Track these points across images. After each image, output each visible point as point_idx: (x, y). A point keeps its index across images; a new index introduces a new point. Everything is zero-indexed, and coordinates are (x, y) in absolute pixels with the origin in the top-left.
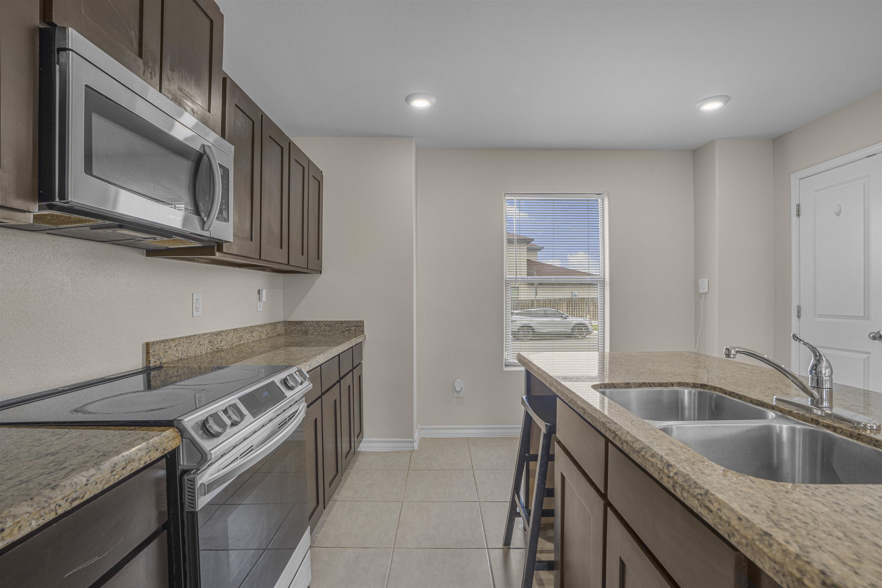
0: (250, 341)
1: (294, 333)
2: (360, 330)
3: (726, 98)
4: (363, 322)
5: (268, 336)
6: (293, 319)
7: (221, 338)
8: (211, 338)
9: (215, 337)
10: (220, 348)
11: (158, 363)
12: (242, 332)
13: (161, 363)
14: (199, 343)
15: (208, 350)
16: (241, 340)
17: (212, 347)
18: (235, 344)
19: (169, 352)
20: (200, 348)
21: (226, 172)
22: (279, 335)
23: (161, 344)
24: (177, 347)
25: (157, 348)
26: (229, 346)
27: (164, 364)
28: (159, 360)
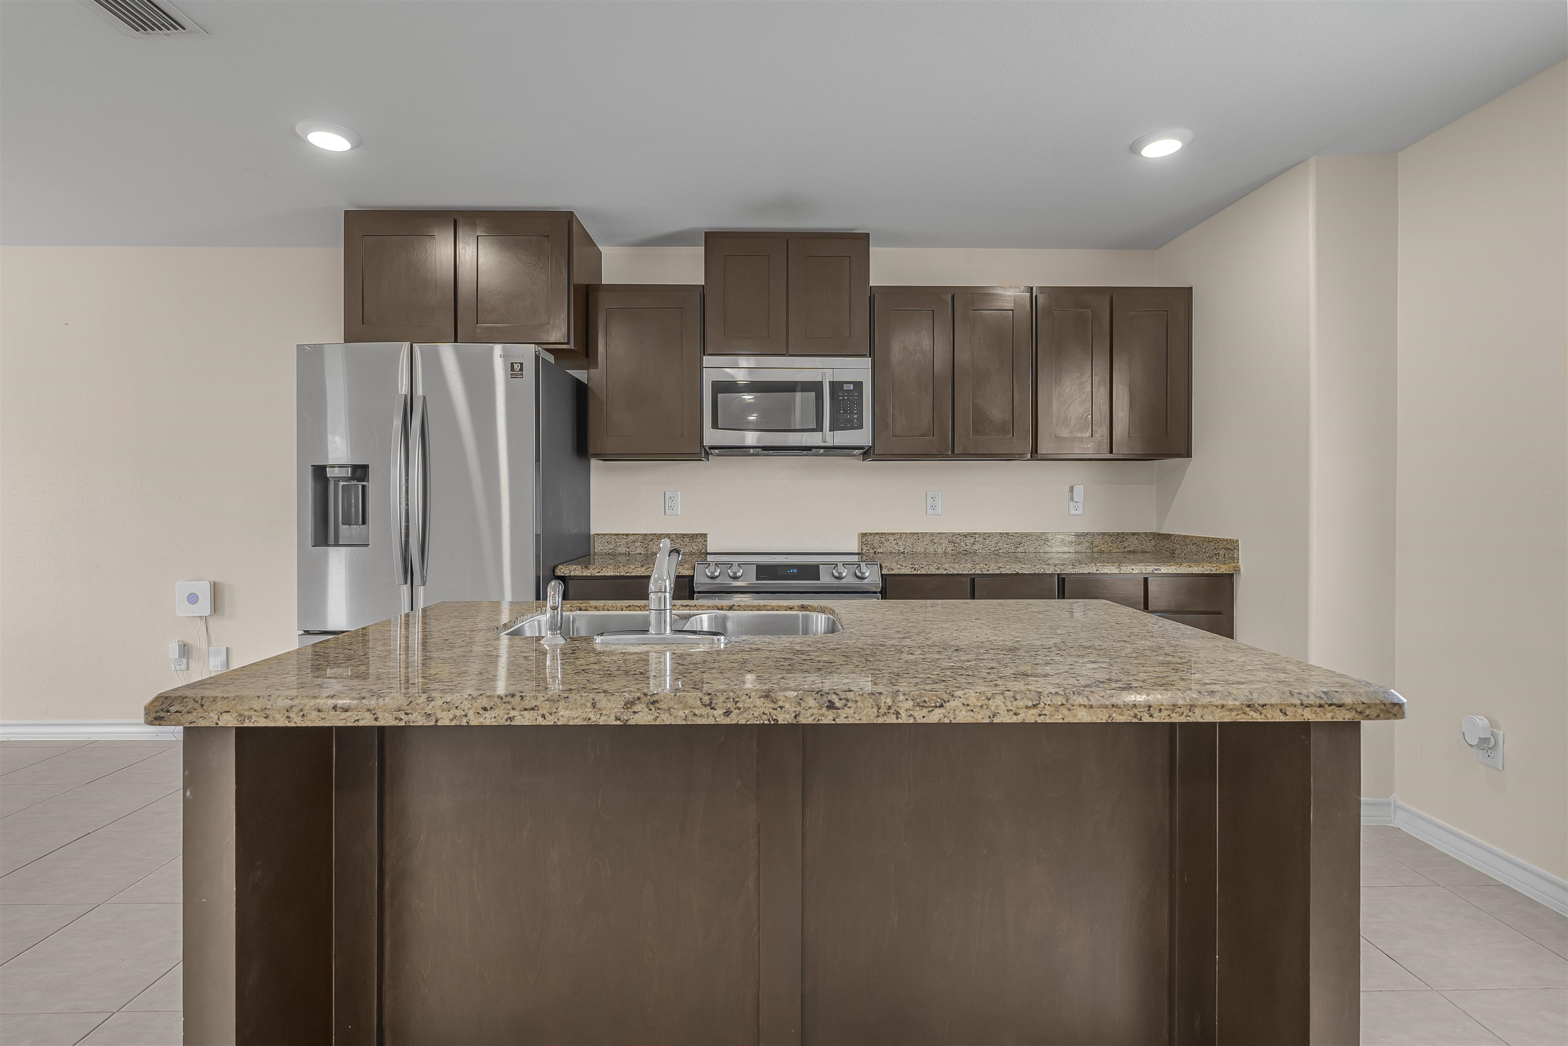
2: (1230, 555)
4: (1237, 541)
5: (1095, 550)
6: (1164, 530)
7: (972, 540)
8: (953, 538)
9: (962, 538)
10: (971, 551)
11: (871, 551)
12: (1020, 538)
13: (875, 552)
14: (932, 541)
15: (949, 550)
16: (1017, 547)
17: (955, 548)
18: (1004, 550)
19: (886, 544)
20: (934, 547)
21: (858, 385)
22: (1130, 552)
23: (876, 536)
24: (898, 541)
25: (870, 538)
26: (990, 551)
27: (878, 553)
28: (873, 549)
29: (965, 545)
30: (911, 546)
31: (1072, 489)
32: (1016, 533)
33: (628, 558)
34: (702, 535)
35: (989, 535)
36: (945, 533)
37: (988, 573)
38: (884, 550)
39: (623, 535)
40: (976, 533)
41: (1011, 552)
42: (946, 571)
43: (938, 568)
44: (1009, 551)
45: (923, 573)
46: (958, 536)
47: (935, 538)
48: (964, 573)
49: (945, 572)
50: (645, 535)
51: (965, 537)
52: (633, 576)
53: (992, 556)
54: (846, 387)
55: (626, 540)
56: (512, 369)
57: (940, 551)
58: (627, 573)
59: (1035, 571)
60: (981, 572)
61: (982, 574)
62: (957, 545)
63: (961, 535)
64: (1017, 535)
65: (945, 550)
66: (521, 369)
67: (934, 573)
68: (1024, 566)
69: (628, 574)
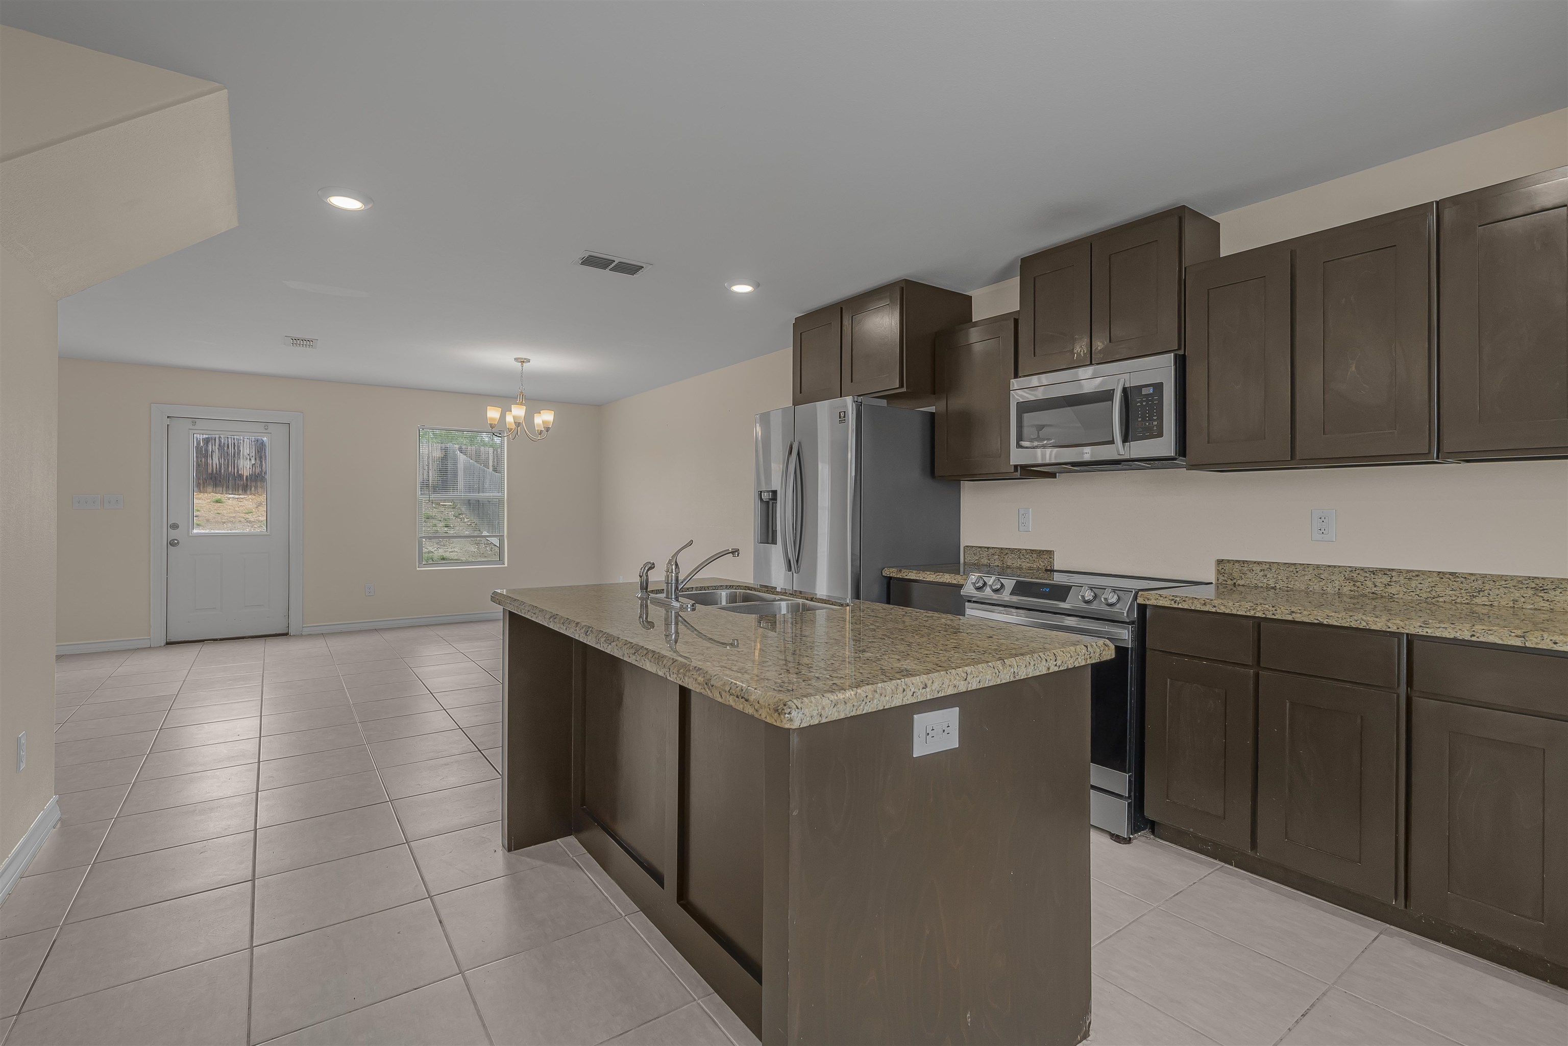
7: (1386, 579)
8: (1352, 574)
9: (1368, 575)
10: (1384, 595)
11: (1229, 582)
12: (1480, 582)
13: (1235, 583)
14: (1318, 576)
15: (1345, 590)
16: (1475, 597)
17: (1356, 588)
18: (1447, 599)
19: (1250, 575)
20: (1321, 584)
21: (1158, 387)
23: (1236, 564)
24: (1266, 572)
25: (1228, 567)
26: (1419, 598)
27: (1239, 585)
28: (1231, 580)
29: (1373, 586)
30: (1285, 579)
32: (1472, 574)
33: (989, 569)
34: (1049, 552)
35: (1417, 573)
36: (1339, 567)
37: (1273, 617)
38: (1247, 582)
39: (986, 547)
40: (1393, 569)
41: (1461, 603)
42: (1215, 609)
43: (1205, 604)
44: (1458, 601)
45: (1185, 607)
46: (1361, 572)
47: (1322, 572)
48: (1238, 613)
49: (1213, 610)
50: (1002, 549)
51: (1374, 574)
53: (1424, 605)
54: (1145, 391)
55: (987, 553)
56: (840, 417)
57: (1330, 590)
59: (1352, 624)
60: (1264, 616)
61: (1264, 617)
63: (1366, 570)
64: (1473, 578)
65: (1339, 589)
66: (845, 416)
67: (1198, 609)
68: (1333, 614)
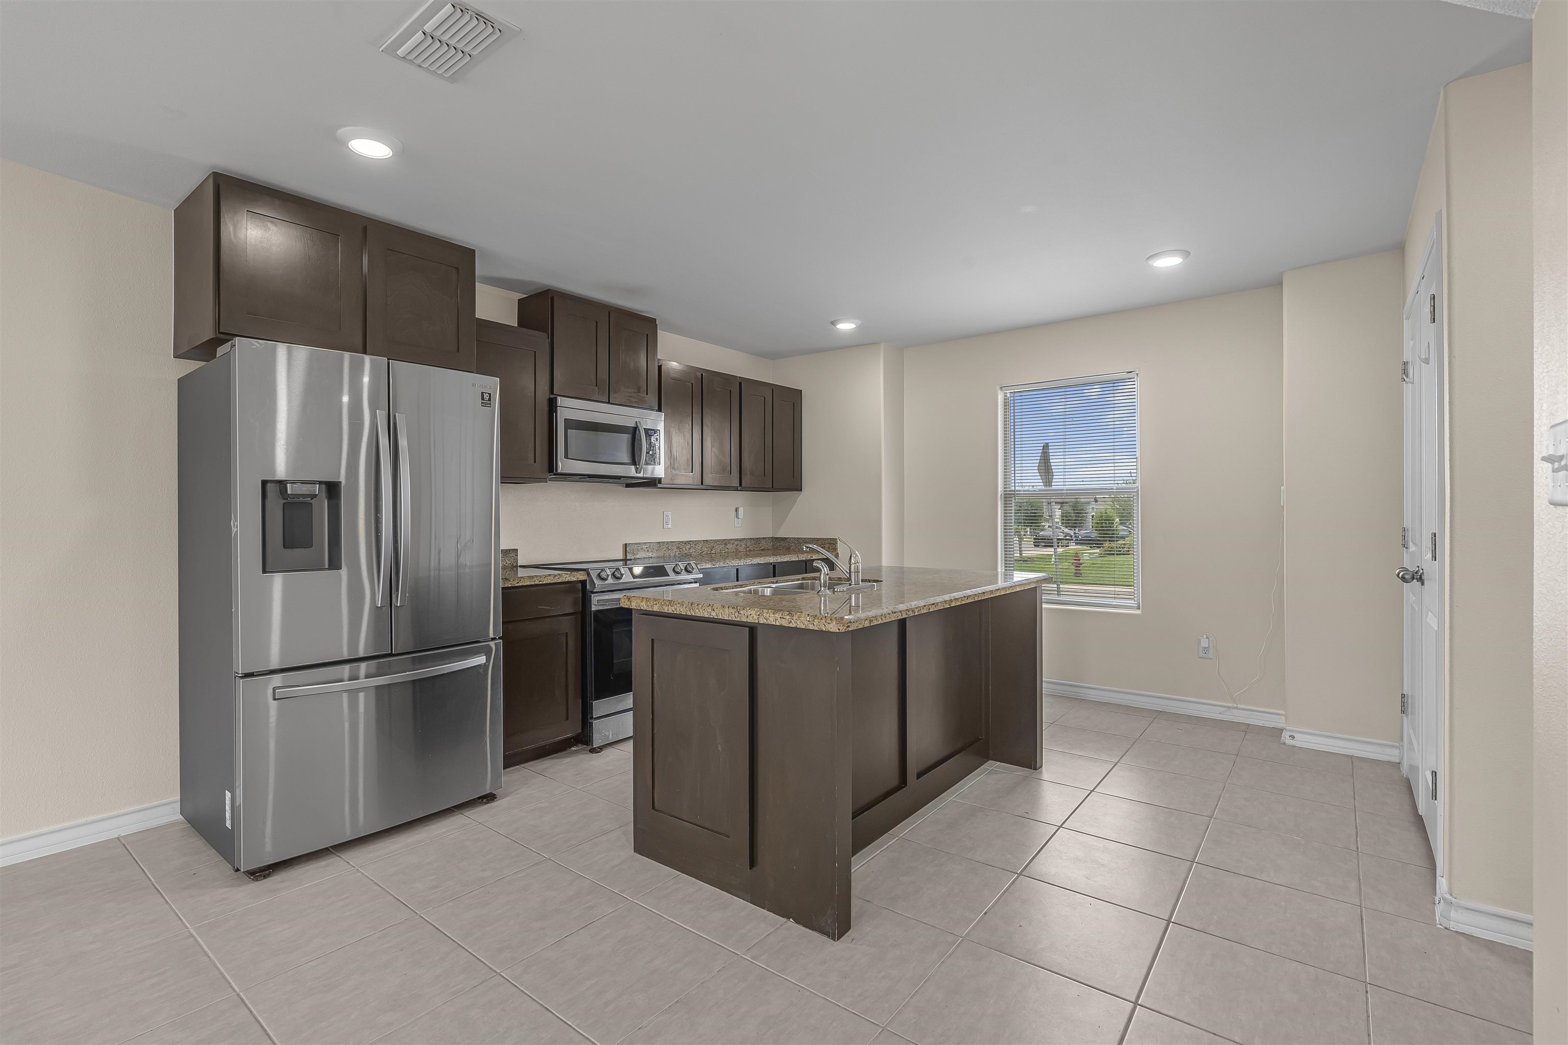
0: (724, 552)
1: (779, 549)
2: (832, 547)
3: (1186, 254)
4: (836, 538)
5: (748, 549)
6: (781, 534)
19: (641, 551)
21: (658, 432)
22: (762, 550)
23: (628, 546)
24: (648, 549)
25: (627, 548)
28: (633, 556)
31: (737, 510)
34: (514, 550)
35: (698, 541)
38: (641, 556)
40: (691, 540)
52: (545, 584)
56: (483, 398)
57: (672, 555)
58: (540, 581)
62: (681, 550)
66: (490, 400)
69: (541, 583)
